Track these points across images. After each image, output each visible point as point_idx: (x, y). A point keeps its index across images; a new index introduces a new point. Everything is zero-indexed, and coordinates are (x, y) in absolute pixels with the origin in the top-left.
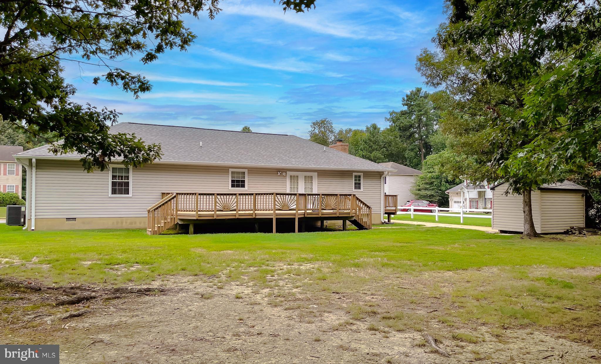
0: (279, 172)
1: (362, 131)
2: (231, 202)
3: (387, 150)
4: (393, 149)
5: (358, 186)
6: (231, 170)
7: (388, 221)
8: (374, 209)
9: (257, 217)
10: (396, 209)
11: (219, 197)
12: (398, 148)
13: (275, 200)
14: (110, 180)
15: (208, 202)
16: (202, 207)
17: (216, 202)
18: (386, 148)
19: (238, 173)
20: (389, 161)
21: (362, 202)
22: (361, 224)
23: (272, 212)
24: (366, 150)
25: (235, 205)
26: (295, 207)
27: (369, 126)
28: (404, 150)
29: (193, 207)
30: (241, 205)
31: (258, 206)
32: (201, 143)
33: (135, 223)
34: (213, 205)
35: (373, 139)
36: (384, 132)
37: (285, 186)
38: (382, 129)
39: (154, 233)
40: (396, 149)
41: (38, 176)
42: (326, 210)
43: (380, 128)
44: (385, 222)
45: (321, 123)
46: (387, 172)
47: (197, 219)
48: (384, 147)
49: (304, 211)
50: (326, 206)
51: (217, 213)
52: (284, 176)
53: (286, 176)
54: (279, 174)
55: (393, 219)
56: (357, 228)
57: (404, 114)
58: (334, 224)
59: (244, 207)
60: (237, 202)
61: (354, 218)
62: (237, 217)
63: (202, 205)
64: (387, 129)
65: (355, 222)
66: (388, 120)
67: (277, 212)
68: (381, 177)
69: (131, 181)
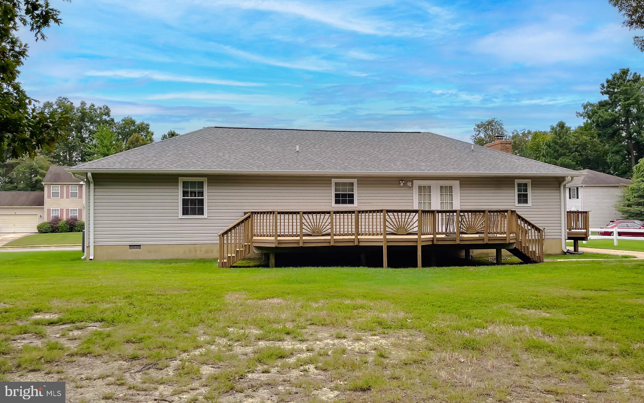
0: (402, 181)
1: (545, 133)
2: (323, 223)
3: (581, 155)
4: (590, 153)
5: (523, 198)
6: (334, 181)
7: (575, 250)
8: (549, 233)
9: (361, 244)
10: (586, 232)
11: (306, 216)
12: (597, 152)
13: (385, 220)
14: (180, 197)
15: (291, 224)
16: (282, 230)
17: (302, 223)
18: (578, 152)
19: (344, 184)
20: (584, 169)
21: (526, 222)
22: (525, 255)
23: (381, 237)
24: (550, 156)
25: (329, 227)
26: (416, 229)
27: (555, 126)
28: (606, 153)
29: (271, 230)
30: (338, 227)
31: (361, 229)
32: (297, 147)
33: (212, 251)
34: (299, 227)
35: (559, 141)
36: (576, 132)
37: (411, 201)
38: (573, 128)
39: (223, 265)
40: (593, 153)
41: (96, 194)
42: (466, 234)
43: (570, 128)
44: (568, 252)
45: (488, 125)
46: (569, 178)
47: (276, 247)
48: (576, 151)
49: (432, 236)
50: (467, 229)
51: (304, 238)
52: (409, 187)
53: (412, 186)
54: (402, 185)
55: (584, 246)
56: (521, 261)
57: (603, 106)
58: (487, 254)
59: (342, 230)
60: (332, 223)
61: (515, 246)
62: (332, 244)
63: (282, 227)
64: (580, 128)
65: (516, 252)
66: (581, 116)
67: (388, 237)
68: (560, 184)
69: (205, 198)
